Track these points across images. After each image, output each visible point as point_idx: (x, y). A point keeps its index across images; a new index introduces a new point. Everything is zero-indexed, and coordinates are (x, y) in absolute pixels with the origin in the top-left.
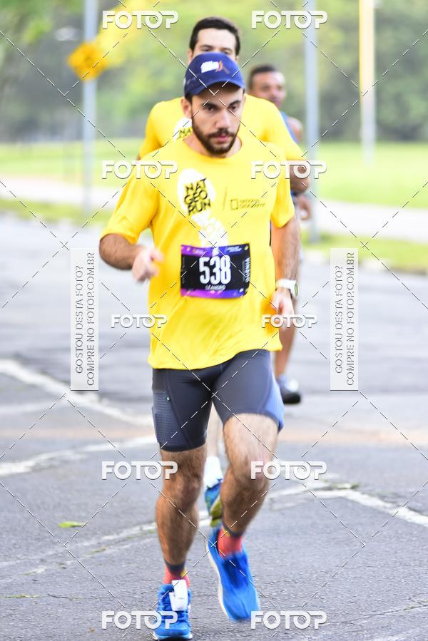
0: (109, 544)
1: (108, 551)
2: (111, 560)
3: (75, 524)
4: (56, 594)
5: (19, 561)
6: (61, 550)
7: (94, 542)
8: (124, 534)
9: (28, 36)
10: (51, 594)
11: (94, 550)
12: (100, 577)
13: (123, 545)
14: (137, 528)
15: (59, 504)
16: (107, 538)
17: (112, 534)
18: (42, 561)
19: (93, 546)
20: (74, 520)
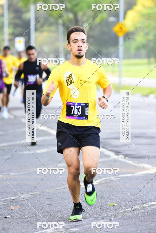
0: (128, 212)
1: (127, 215)
2: (129, 218)
3: (115, 204)
4: (108, 231)
5: (94, 218)
6: (110, 214)
7: (122, 211)
8: (134, 208)
9: (98, 20)
10: (106, 231)
11: (122, 214)
12: (125, 224)
13: (133, 212)
14: (139, 206)
15: (109, 197)
16: (127, 209)
17: (129, 208)
18: (102, 218)
19: (122, 213)
20: (115, 203)
